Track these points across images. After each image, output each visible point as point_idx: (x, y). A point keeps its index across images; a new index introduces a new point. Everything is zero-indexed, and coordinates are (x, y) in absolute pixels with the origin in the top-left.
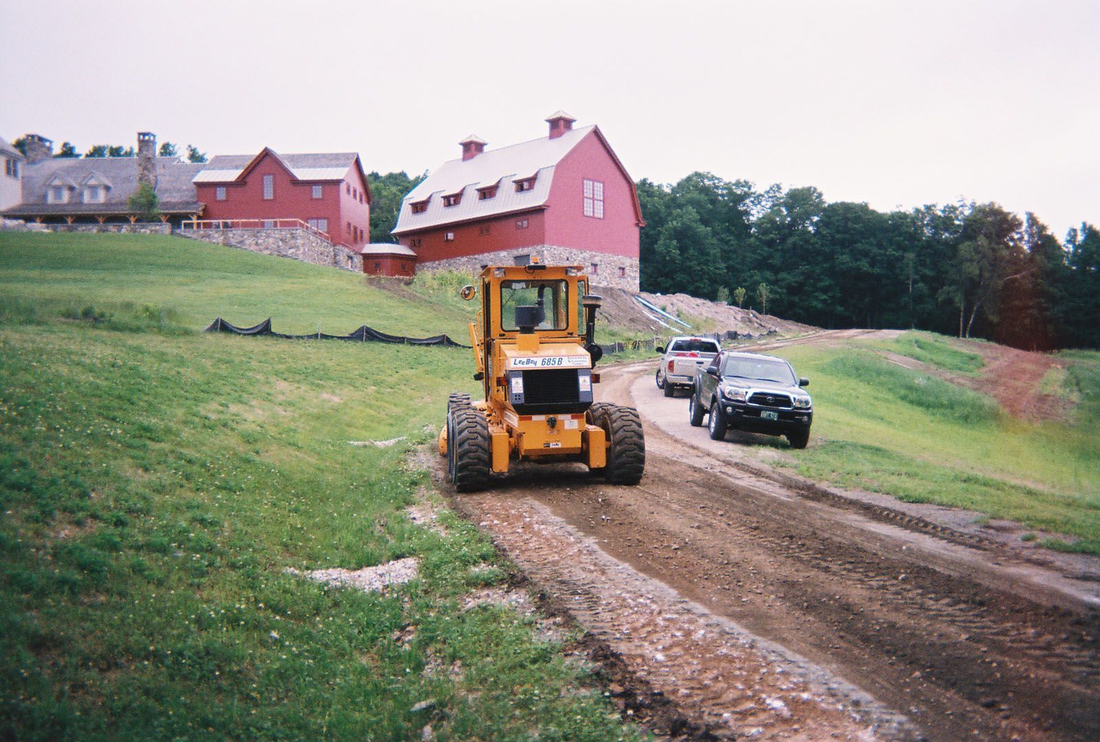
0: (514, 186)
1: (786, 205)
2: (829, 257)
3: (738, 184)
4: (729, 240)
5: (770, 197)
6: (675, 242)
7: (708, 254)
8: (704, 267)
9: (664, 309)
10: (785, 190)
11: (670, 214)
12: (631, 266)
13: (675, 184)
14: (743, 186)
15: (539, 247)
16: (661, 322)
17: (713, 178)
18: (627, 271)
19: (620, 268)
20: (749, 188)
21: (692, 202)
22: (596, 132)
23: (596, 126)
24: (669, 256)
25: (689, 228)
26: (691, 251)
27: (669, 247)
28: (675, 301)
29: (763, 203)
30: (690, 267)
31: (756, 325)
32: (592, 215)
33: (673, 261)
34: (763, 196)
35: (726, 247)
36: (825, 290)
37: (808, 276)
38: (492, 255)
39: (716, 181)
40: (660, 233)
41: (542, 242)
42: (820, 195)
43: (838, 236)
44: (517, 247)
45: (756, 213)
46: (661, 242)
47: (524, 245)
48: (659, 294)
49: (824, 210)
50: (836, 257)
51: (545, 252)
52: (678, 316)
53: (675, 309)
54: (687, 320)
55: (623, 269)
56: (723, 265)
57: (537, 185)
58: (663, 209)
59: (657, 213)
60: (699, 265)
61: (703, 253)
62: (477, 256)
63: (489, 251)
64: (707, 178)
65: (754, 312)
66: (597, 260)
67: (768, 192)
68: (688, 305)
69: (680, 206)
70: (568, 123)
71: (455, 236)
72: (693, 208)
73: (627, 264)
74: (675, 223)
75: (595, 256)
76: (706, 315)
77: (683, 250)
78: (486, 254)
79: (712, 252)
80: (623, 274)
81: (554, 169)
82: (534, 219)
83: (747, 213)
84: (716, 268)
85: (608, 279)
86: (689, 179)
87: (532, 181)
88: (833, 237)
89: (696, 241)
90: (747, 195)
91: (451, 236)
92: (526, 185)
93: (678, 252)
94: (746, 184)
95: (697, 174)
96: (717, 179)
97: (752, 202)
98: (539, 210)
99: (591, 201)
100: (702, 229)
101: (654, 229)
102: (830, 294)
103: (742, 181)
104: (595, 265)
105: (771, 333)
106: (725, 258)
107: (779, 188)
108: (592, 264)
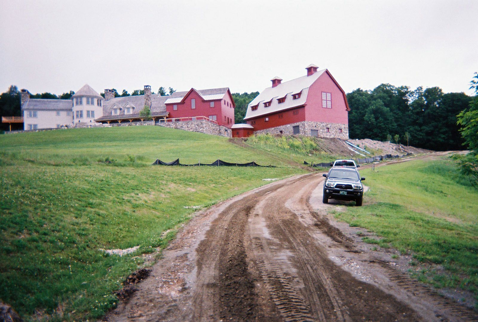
0: (292, 97)
1: (424, 96)
2: (446, 118)
3: (402, 88)
4: (398, 113)
5: (417, 93)
6: (373, 115)
7: (388, 120)
8: (387, 126)
9: (358, 146)
10: (424, 89)
11: (370, 103)
12: (345, 128)
13: (373, 90)
14: (405, 89)
15: (303, 122)
16: (356, 152)
17: (390, 86)
18: (343, 130)
19: (340, 129)
20: (407, 89)
21: (380, 97)
22: (327, 72)
23: (327, 70)
24: (371, 121)
25: (379, 108)
26: (380, 119)
27: (370, 118)
28: (364, 142)
29: (414, 95)
30: (380, 126)
31: (402, 151)
32: (326, 107)
33: (372, 123)
34: (414, 92)
35: (396, 116)
36: (444, 133)
37: (436, 127)
38: (284, 126)
39: (392, 87)
40: (366, 112)
41: (304, 120)
42: (441, 90)
43: (450, 108)
44: (294, 122)
45: (411, 100)
46: (366, 116)
47: (296, 122)
48: (357, 140)
49: (442, 97)
50: (448, 118)
51: (306, 124)
52: (365, 149)
53: (364, 145)
54: (369, 150)
55: (341, 129)
56: (395, 124)
57: (302, 96)
58: (367, 101)
59: (364, 103)
60: (384, 124)
61: (386, 119)
62: (278, 127)
63: (283, 125)
64: (388, 86)
65: (402, 145)
66: (329, 126)
67: (416, 91)
68: (370, 144)
69: (375, 99)
70: (315, 69)
71: (269, 119)
72: (381, 100)
73: (343, 127)
74: (372, 107)
75: (328, 124)
76: (378, 147)
77: (377, 118)
78: (281, 126)
79: (390, 119)
80: (341, 131)
81: (308, 88)
82: (300, 110)
83: (407, 101)
84: (393, 126)
85: (334, 134)
86: (379, 87)
87: (299, 94)
88: (447, 109)
89: (382, 114)
90: (407, 92)
91: (267, 119)
92: (297, 96)
93: (374, 120)
94: (406, 88)
95: (383, 85)
96: (392, 86)
97: (409, 95)
98: (303, 107)
99: (326, 101)
100: (386, 109)
101: (363, 110)
102: (446, 135)
103: (404, 86)
104: (328, 129)
105: (409, 155)
106: (396, 121)
107: (421, 88)
108: (327, 128)
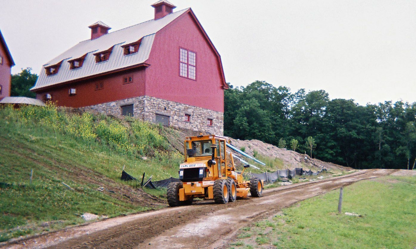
0: (122, 50)
1: (307, 100)
2: (334, 129)
3: (280, 89)
4: (277, 119)
5: (298, 96)
6: (245, 118)
7: (264, 126)
8: (263, 133)
9: (243, 150)
10: (307, 92)
11: (243, 103)
12: (217, 118)
13: (245, 87)
14: (284, 90)
15: (141, 98)
16: (241, 160)
17: (267, 84)
18: (214, 121)
19: (209, 119)
20: (287, 91)
21: (256, 96)
22: (190, 13)
23: (190, 9)
24: (242, 126)
25: (254, 110)
26: (255, 124)
27: (242, 121)
28: (251, 145)
29: (295, 100)
30: (254, 133)
31: (311, 165)
32: (186, 76)
33: (244, 130)
34: (294, 96)
35: (274, 123)
36: (332, 148)
37: (323, 139)
38: (104, 105)
39: (269, 86)
40: (236, 113)
41: (144, 94)
42: (327, 95)
43: (339, 117)
44: (123, 98)
45: (291, 105)
46: (237, 118)
47: (128, 97)
48: (239, 140)
49: (330, 103)
50: (337, 129)
51: (146, 102)
52: (254, 156)
53: (252, 150)
54: (261, 158)
55: (211, 120)
56: (273, 133)
57: (141, 49)
58: (238, 100)
59: (235, 102)
60: (260, 132)
61: (262, 125)
62: (92, 107)
63: (102, 102)
64: (263, 84)
65: (307, 156)
66: (190, 111)
67: (297, 94)
68: (262, 149)
69: (249, 99)
70: (170, 8)
71: (77, 91)
72: (256, 100)
73: (215, 117)
74: (245, 107)
75: (188, 108)
76: (275, 156)
77: (250, 123)
78: (100, 105)
79: (267, 124)
80: (211, 124)
81: (154, 35)
82: (137, 77)
83: (286, 105)
84: (271, 134)
85: (199, 127)
86: (253, 84)
87: (137, 45)
88: (336, 118)
89: (258, 118)
90: (285, 95)
91: (73, 91)
92: (132, 49)
93: (247, 124)
94: (285, 89)
95: (258, 82)
96: (269, 85)
97: (288, 99)
98: (141, 68)
99: (186, 65)
100: (261, 111)
101: (233, 111)
102: (335, 150)
103: (283, 87)
104: (188, 116)
106: (274, 129)
107: (303, 90)
108: (186, 115)
